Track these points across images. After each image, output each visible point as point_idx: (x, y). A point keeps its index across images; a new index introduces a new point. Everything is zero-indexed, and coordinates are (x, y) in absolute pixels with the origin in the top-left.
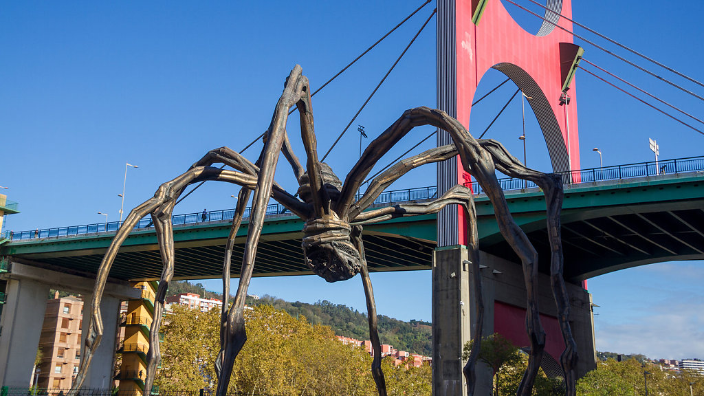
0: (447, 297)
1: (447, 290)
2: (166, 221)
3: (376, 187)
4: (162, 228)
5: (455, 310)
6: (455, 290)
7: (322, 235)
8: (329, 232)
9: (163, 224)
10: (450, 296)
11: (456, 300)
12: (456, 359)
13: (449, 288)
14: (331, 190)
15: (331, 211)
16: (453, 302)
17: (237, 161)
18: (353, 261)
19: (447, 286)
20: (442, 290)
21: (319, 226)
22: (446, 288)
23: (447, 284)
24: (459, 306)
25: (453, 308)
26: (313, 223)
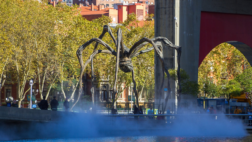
0: (166, 13)
1: (165, 8)
2: (81, 56)
3: (137, 50)
4: (80, 58)
5: (171, 23)
6: (171, 9)
7: (124, 63)
8: (126, 62)
9: (80, 57)
10: (168, 13)
11: (171, 16)
12: (172, 57)
13: (167, 6)
14: (126, 52)
15: (126, 57)
16: (169, 17)
17: (101, 42)
18: (132, 68)
19: (166, 5)
20: (162, 8)
21: (123, 60)
22: (164, 6)
23: (166, 3)
24: (173, 20)
25: (169, 21)
26: (122, 60)
